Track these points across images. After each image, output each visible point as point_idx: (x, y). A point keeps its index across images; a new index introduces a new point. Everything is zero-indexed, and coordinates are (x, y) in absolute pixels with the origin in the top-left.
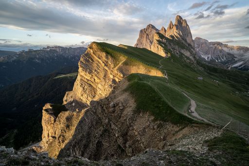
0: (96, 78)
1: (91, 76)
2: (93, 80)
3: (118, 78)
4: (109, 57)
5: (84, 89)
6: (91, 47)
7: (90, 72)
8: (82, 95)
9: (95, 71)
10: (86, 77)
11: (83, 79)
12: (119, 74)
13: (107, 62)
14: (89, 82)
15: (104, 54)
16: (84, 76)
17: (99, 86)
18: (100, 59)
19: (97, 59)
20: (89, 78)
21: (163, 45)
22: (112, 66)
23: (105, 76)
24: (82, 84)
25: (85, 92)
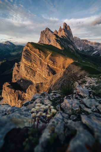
0: (35, 65)
1: (31, 63)
2: (32, 66)
3: (50, 64)
4: (41, 52)
5: (27, 72)
6: (28, 46)
7: (31, 61)
8: (27, 75)
9: (34, 60)
10: (28, 64)
11: (26, 65)
12: (50, 61)
13: (40, 55)
14: (30, 67)
15: (37, 50)
16: (27, 64)
17: (38, 69)
18: (36, 53)
19: (34, 53)
20: (30, 65)
21: (59, 42)
22: (44, 57)
23: (41, 63)
24: (26, 69)
25: (28, 73)
